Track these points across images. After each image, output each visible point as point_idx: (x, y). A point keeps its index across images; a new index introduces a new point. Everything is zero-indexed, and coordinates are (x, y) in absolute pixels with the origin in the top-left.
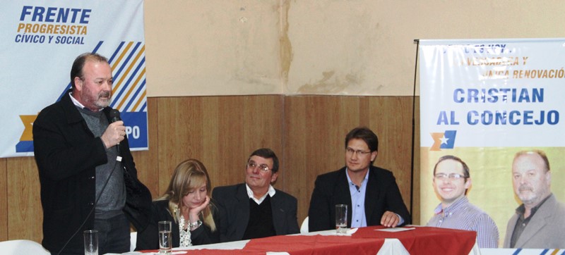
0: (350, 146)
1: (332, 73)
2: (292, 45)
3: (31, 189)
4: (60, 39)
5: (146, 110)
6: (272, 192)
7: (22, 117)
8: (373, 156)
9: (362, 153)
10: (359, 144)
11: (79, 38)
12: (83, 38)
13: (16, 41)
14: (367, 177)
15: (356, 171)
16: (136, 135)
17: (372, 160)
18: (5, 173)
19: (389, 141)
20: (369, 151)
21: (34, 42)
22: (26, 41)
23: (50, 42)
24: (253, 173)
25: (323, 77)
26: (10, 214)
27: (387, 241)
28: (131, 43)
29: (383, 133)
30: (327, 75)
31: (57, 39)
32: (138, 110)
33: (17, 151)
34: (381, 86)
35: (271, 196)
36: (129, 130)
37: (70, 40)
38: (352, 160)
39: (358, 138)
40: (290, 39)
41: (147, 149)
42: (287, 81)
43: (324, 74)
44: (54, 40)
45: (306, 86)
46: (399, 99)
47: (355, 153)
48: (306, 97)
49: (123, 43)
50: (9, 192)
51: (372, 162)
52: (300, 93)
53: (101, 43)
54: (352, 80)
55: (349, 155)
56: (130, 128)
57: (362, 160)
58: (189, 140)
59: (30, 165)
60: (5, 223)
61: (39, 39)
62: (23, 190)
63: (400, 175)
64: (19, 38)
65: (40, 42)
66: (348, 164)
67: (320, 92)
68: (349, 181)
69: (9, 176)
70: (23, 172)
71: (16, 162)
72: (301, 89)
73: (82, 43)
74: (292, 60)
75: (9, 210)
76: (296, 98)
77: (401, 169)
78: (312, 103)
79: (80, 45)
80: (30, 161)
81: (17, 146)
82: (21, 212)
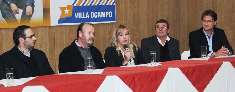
0: (204, 19)
3: (65, 40)
5: (115, 4)
6: (168, 39)
7: (60, 8)
8: (215, 23)
9: (211, 21)
10: (208, 18)
14: (213, 33)
15: (208, 30)
16: (111, 15)
17: (215, 25)
18: (53, 33)
19: (226, 17)
20: (213, 20)
24: (160, 30)
26: (56, 51)
27: (224, 62)
29: (223, 13)
32: (111, 4)
33: (59, 23)
35: (168, 41)
36: (107, 13)
38: (206, 25)
39: (208, 15)
41: (115, 22)
47: (207, 22)
50: (55, 41)
51: (215, 26)
55: (204, 23)
56: (108, 12)
57: (210, 25)
58: (134, 17)
59: (64, 29)
60: (54, 55)
62: (61, 40)
63: (231, 32)
66: (204, 27)
68: (206, 34)
69: (55, 34)
70: (61, 32)
71: (58, 28)
75: (55, 49)
77: (232, 30)
80: (64, 27)
81: (59, 21)
82: (61, 50)
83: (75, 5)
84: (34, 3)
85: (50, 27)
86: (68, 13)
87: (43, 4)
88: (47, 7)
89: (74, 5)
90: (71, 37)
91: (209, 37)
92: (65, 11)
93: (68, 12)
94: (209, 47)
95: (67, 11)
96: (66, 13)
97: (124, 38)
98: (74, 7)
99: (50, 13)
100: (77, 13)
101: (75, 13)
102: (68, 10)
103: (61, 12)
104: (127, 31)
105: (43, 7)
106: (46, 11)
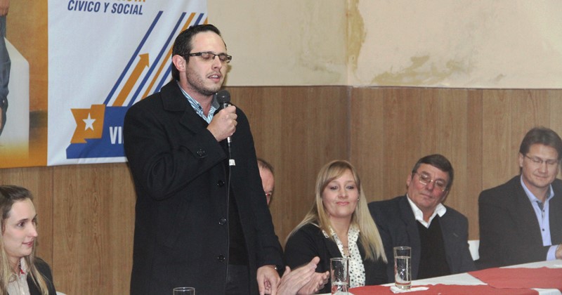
1: (426, 58)
2: (364, 21)
3: (79, 208)
4: (117, 7)
6: (441, 211)
7: (74, 111)
11: (137, 6)
12: (141, 6)
13: (69, 9)
21: (89, 10)
22: (80, 9)
23: (105, 11)
25: (412, 63)
26: (56, 242)
28: (193, 15)
30: (418, 61)
31: (113, 7)
33: (69, 157)
34: (501, 75)
37: (128, 9)
40: (361, 12)
42: (356, 68)
43: (414, 59)
44: (110, 8)
45: (386, 75)
46: (529, 93)
48: (386, 91)
49: (184, 14)
50: (55, 212)
52: (375, 84)
53: (160, 13)
54: (456, 67)
59: (79, 177)
61: (93, 7)
62: (70, 209)
64: (72, 5)
65: (95, 11)
67: (406, 82)
68: (532, 197)
69: (55, 191)
70: (71, 185)
72: (378, 78)
73: (140, 14)
74: (363, 41)
76: (370, 90)
78: (395, 98)
79: (138, 16)
80: (78, 171)
81: (68, 150)
82: (68, 240)
83: (110, 104)
84: (8, 97)
85: (44, 168)
86: (92, 128)
87: (30, 97)
88: (41, 110)
89: (108, 105)
90: (95, 199)
91: (541, 205)
92: (85, 120)
93: (93, 124)
94: (542, 232)
95: (89, 123)
96: (86, 128)
97: (341, 197)
98: (107, 109)
99: (47, 126)
100: (116, 128)
101: (111, 128)
102: (92, 118)
103: (75, 125)
104: (352, 179)
105: (31, 106)
106: (38, 120)
